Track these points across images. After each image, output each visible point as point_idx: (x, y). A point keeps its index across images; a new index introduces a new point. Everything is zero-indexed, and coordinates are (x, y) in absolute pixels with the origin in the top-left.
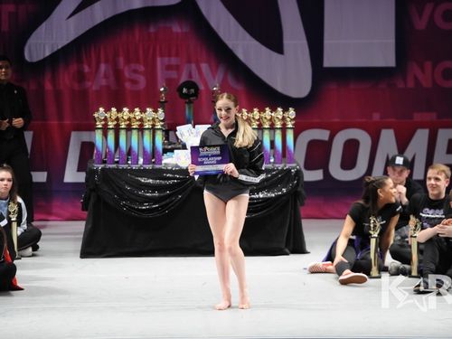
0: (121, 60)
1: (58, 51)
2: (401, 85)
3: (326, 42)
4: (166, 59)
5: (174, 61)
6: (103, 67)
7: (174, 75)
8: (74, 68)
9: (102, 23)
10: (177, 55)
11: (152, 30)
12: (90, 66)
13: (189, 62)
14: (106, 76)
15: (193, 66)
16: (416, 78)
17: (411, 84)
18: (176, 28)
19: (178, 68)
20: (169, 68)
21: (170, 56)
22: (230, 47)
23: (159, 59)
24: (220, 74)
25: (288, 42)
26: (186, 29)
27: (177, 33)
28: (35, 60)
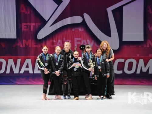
0: (64, 39)
1: (47, 36)
2: (145, 46)
3: (123, 34)
4: (77, 38)
5: (79, 39)
6: (59, 41)
7: (79, 43)
8: (51, 41)
9: (59, 28)
10: (80, 37)
11: (73, 30)
12: (55, 40)
13: (84, 39)
14: (60, 43)
15: (85, 41)
16: (150, 44)
17: (148, 46)
18: (80, 30)
19: (80, 41)
20: (78, 41)
21: (78, 37)
22: (96, 35)
23: (75, 39)
24: (93, 43)
25: (112, 34)
26: (83, 30)
27: (80, 31)
28: (40, 39)
